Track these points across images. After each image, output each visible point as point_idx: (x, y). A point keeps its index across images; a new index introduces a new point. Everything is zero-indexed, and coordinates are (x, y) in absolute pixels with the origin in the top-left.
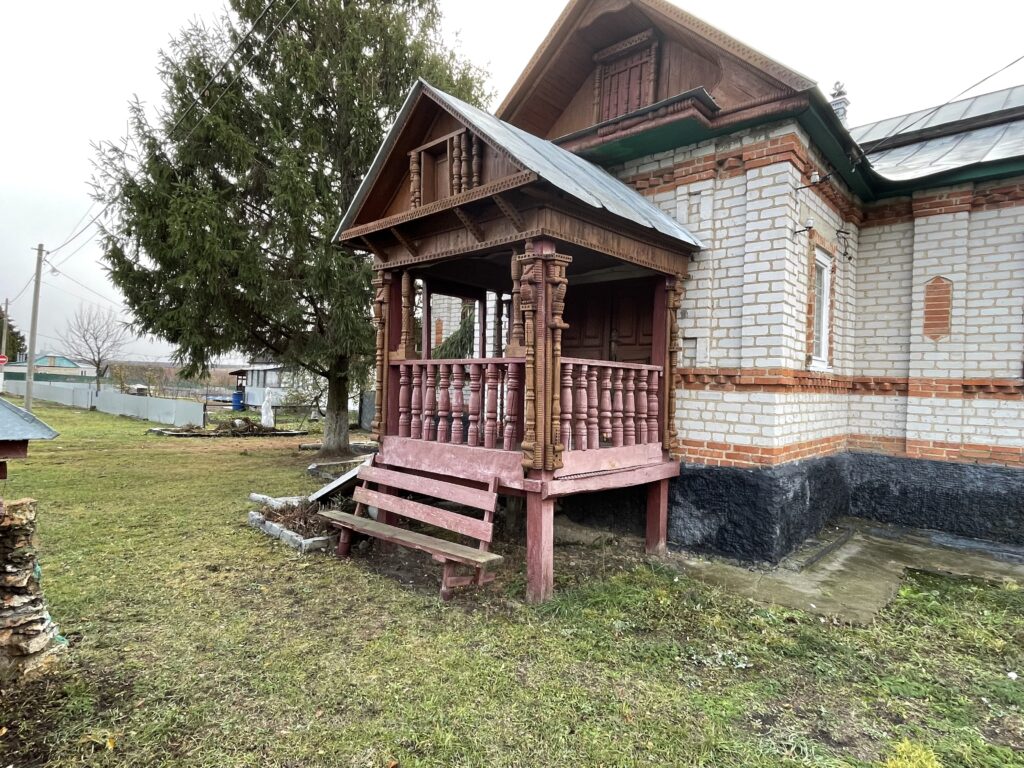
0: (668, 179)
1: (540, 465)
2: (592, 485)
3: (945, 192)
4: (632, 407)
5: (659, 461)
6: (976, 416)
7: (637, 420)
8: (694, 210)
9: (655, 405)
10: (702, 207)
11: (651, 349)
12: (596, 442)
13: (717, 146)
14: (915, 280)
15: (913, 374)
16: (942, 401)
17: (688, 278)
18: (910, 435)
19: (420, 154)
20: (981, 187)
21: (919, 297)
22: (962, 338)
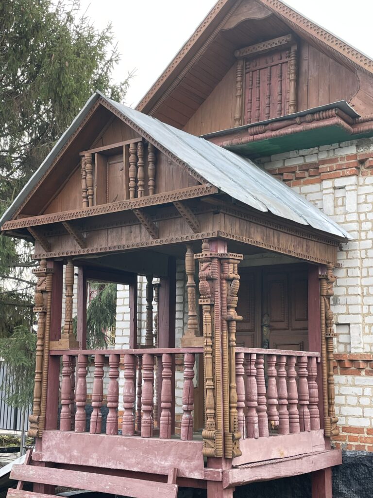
0: (314, 173)
1: (220, 453)
2: (266, 474)
4: (295, 394)
5: (322, 449)
7: (300, 406)
8: (340, 202)
9: (315, 391)
10: (347, 201)
11: (307, 334)
12: (266, 430)
17: (338, 267)
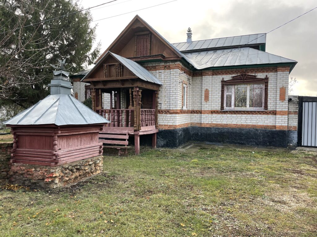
0: (155, 68)
1: (137, 129)
2: (145, 133)
3: (208, 71)
4: (150, 118)
5: (155, 129)
6: (213, 118)
7: (151, 120)
8: (160, 76)
9: (154, 117)
10: (162, 76)
11: (152, 105)
12: (145, 125)
13: (164, 63)
14: (203, 89)
15: (203, 109)
16: (207, 115)
17: (160, 90)
18: (202, 122)
19: (107, 65)
20: (214, 71)
21: (203, 93)
22: (211, 102)
